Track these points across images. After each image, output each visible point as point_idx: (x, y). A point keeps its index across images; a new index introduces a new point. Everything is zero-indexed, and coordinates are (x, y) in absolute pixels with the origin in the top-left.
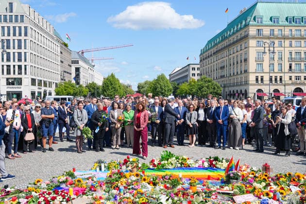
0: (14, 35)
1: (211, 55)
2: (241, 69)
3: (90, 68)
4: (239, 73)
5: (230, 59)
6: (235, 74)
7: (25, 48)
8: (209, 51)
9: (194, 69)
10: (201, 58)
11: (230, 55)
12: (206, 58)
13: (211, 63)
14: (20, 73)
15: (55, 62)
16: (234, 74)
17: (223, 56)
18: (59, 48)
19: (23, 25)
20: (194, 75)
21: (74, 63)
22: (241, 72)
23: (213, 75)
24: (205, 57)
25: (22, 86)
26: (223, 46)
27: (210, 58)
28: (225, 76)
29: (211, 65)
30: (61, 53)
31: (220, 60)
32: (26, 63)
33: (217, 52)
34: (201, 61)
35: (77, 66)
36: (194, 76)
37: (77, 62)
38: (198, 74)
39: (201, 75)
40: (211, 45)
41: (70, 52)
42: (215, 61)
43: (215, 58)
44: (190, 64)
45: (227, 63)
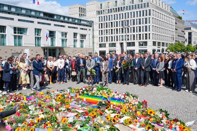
0: (143, 15)
7: (149, 23)
14: (146, 38)
15: (171, 30)
18: (174, 21)
19: (148, 9)
21: (187, 30)
25: (147, 47)
30: (176, 23)
32: (150, 32)
35: (190, 31)
41: (183, 22)
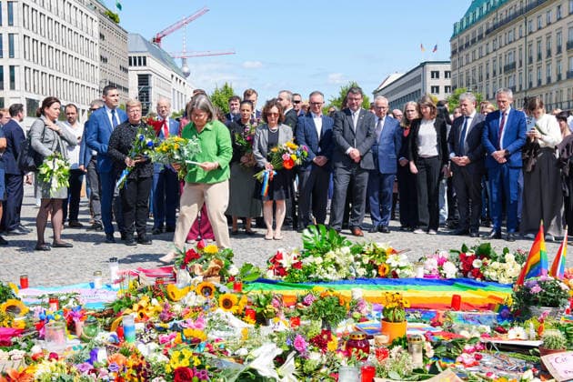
1: (480, 37)
2: (558, 69)
3: (176, 75)
4: (554, 79)
5: (530, 46)
6: (544, 82)
7: (11, 24)
8: (476, 28)
9: (435, 74)
10: (454, 46)
11: (531, 33)
12: (467, 45)
13: (481, 57)
15: (86, 60)
16: (540, 82)
17: (512, 39)
18: (96, 25)
20: (436, 89)
21: (135, 64)
22: (559, 77)
23: (484, 89)
24: (464, 42)
26: (512, 12)
27: (479, 45)
28: (517, 90)
29: (480, 61)
30: (102, 36)
31: (505, 49)
32: (13, 62)
33: (494, 28)
34: (454, 53)
35: (142, 70)
36: (438, 91)
37: (143, 61)
38: (446, 87)
39: (455, 87)
40: (481, 9)
41: (124, 35)
42: (491, 50)
43: (491, 44)
44: (425, 63)
45: (520, 55)
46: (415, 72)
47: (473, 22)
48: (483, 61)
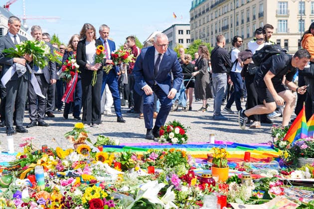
1: (208, 10)
5: (237, 15)
8: (205, 4)
9: (181, 32)
10: (192, 15)
11: (237, 7)
12: (200, 14)
13: (208, 22)
17: (226, 11)
20: (181, 41)
23: (210, 40)
24: (198, 12)
27: (207, 14)
29: (207, 24)
31: (222, 17)
33: (216, 4)
34: (192, 19)
38: (187, 40)
39: (192, 40)
42: (214, 18)
43: (214, 13)
44: (175, 25)
45: (231, 21)
46: (169, 30)
47: (199, 3)
48: (209, 24)
